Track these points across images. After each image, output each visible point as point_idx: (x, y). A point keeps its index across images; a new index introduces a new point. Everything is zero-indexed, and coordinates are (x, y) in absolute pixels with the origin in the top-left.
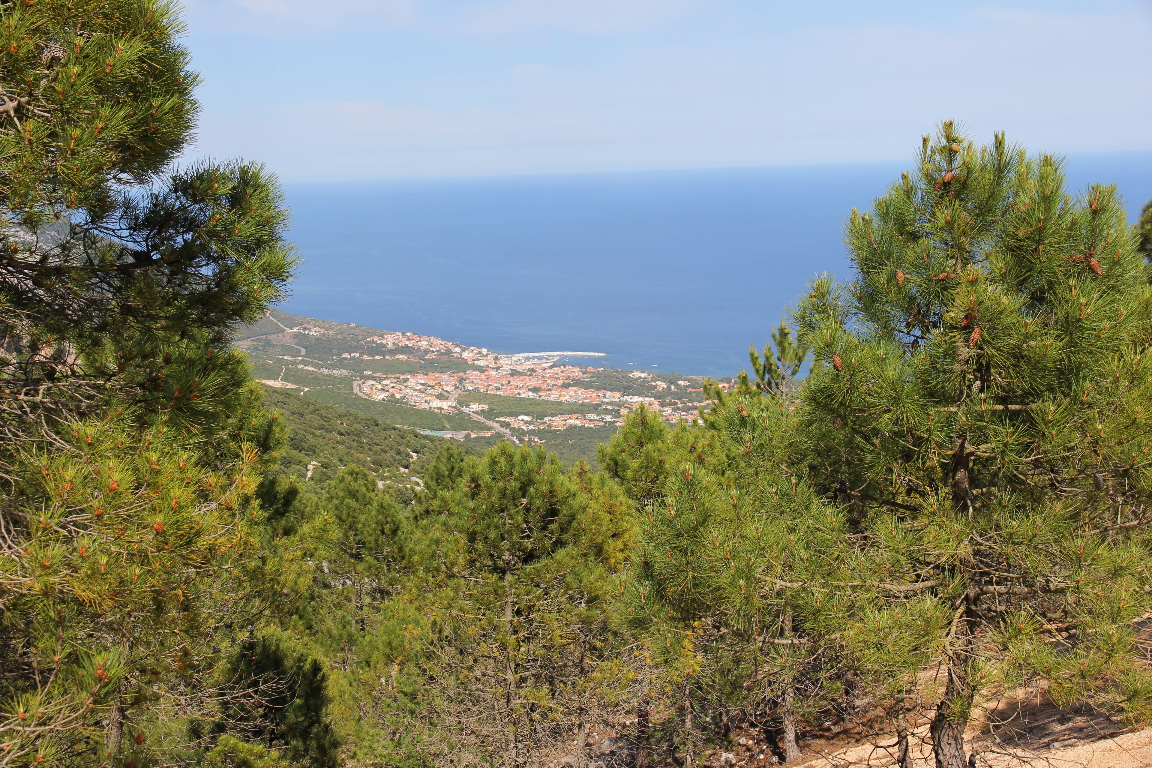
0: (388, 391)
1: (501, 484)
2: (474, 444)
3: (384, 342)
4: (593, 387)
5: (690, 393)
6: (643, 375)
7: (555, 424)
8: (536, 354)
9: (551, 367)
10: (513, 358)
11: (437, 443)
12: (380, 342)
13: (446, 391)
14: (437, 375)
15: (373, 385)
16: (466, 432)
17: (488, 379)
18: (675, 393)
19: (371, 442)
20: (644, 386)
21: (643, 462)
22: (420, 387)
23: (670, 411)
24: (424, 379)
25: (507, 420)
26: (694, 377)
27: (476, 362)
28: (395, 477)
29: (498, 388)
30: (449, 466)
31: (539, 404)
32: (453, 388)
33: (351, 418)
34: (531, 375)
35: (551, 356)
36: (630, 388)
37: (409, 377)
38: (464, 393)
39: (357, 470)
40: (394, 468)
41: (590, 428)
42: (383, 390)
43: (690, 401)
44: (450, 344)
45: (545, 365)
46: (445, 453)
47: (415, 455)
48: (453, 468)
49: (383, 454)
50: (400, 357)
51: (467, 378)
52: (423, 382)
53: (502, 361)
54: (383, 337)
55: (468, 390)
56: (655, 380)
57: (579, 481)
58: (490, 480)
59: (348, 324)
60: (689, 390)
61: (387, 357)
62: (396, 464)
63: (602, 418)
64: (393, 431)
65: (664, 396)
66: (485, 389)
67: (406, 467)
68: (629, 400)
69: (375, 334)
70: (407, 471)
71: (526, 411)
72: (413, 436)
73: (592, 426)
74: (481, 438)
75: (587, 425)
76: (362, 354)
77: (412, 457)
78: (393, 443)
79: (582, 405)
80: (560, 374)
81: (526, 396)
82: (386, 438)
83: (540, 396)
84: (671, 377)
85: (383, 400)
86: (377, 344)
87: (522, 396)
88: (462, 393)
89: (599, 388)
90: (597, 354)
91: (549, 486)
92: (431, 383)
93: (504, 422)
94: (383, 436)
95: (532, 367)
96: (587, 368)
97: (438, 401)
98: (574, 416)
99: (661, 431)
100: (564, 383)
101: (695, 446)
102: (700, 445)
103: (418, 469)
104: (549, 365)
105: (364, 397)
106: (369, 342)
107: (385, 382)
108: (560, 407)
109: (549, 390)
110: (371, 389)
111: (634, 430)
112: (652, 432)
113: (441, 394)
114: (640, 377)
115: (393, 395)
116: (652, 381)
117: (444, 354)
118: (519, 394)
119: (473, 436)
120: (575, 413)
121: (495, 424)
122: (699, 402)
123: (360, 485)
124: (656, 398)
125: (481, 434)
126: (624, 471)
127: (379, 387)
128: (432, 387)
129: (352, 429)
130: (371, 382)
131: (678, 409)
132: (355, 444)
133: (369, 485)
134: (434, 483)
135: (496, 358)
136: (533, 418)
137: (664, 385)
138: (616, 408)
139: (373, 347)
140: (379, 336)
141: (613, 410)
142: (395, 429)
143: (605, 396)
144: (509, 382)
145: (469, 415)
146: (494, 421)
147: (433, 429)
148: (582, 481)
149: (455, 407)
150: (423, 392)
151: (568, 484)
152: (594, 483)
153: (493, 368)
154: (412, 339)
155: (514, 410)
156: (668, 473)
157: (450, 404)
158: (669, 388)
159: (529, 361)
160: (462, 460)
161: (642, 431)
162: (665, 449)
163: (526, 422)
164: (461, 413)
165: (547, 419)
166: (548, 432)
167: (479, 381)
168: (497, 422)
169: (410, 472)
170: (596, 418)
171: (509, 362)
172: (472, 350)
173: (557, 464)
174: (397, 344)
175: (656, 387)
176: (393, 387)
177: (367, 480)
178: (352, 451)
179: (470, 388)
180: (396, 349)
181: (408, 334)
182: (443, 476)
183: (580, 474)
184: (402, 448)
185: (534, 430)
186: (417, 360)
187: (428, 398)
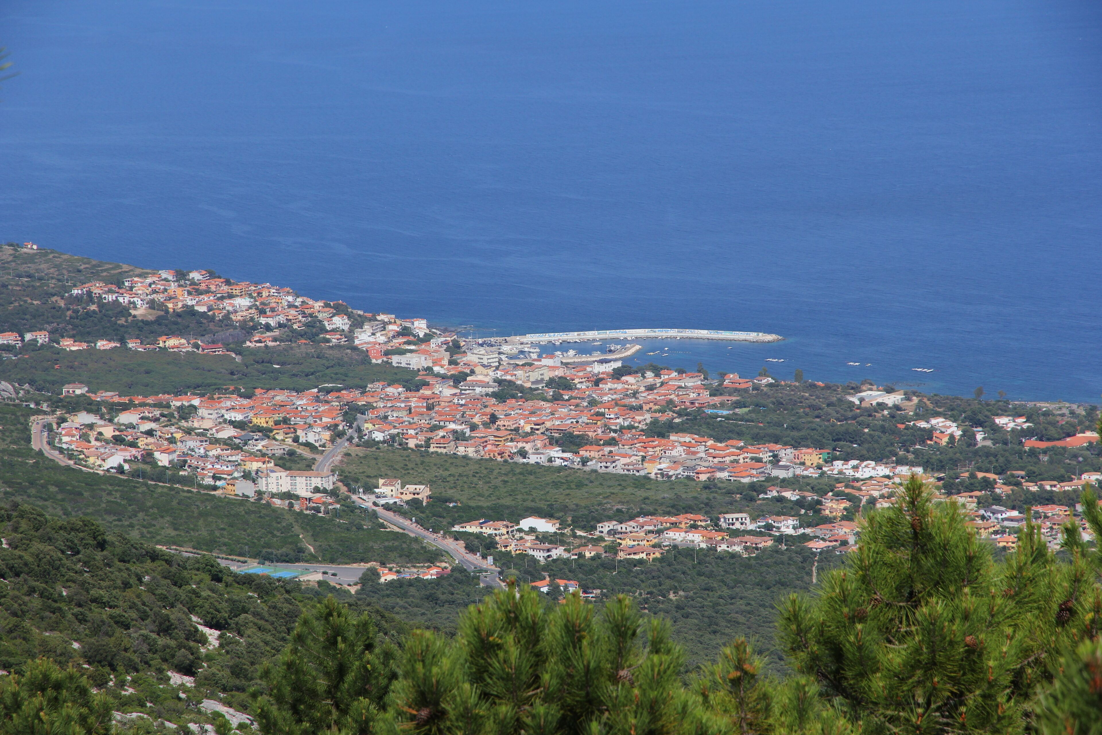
0: (133, 445)
1: (505, 709)
2: (391, 601)
3: (124, 300)
4: (740, 435)
5: (1033, 453)
6: (891, 399)
7: (628, 542)
8: (573, 336)
9: (617, 374)
10: (505, 348)
11: (279, 598)
12: (111, 298)
13: (308, 445)
14: (281, 397)
15: (91, 426)
16: (364, 566)
17: (430, 408)
18: (987, 453)
19: (83, 597)
20: (894, 432)
21: (918, 651)
22: (228, 432)
23: (973, 505)
24: (241, 409)
25: (487, 530)
26: (1044, 406)
27: (395, 360)
28: (155, 698)
29: (459, 437)
30: (331, 664)
31: (580, 485)
32: (327, 435)
33: (24, 525)
34: (557, 398)
35: (616, 341)
36: (852, 437)
37: (196, 402)
38: (361, 451)
39: (57, 674)
40: (150, 675)
41: (733, 556)
42: (118, 440)
43: (1032, 477)
44: (318, 305)
45: (598, 369)
46: (318, 626)
47: (212, 635)
48: (342, 670)
49: (119, 631)
50: (172, 342)
51: (369, 407)
52: (238, 417)
53: (471, 358)
54: (120, 284)
55: (372, 443)
56: (926, 414)
57: (731, 702)
58: (473, 700)
59: (15, 246)
60: (1030, 443)
61: (131, 344)
62: (157, 661)
63: (769, 527)
64: (149, 564)
65: (955, 463)
66: (421, 439)
67: (188, 670)
68: (849, 472)
69: (95, 275)
70: (189, 681)
71: (543, 505)
72: (207, 578)
73: (738, 549)
74: (411, 583)
75: (723, 547)
76: (56, 335)
77: (203, 640)
78: (147, 598)
79: (710, 486)
80: (644, 396)
81: (542, 460)
82: (126, 585)
83: (584, 461)
84: (976, 406)
85: (120, 469)
86: (102, 306)
87: (533, 459)
88: (355, 451)
89: (758, 438)
90: (752, 336)
91: (646, 718)
92: (261, 421)
93: (479, 536)
94: (119, 577)
95: (559, 373)
96: (722, 376)
97: (284, 474)
98: (685, 519)
99: (970, 559)
100: (655, 422)
101: (1073, 604)
102: (1088, 601)
103: (224, 675)
104: (609, 368)
105: (63, 461)
106: (78, 299)
107: (125, 418)
108: (641, 493)
109: (612, 442)
110: (85, 438)
111: (889, 556)
112: (944, 563)
113: (291, 453)
114: (882, 406)
115: (148, 456)
116: (918, 417)
117: (302, 335)
118: (523, 453)
119: (387, 577)
120: (688, 509)
121: (450, 544)
122: (1061, 479)
123: (69, 719)
124: (928, 465)
125: (410, 573)
126: (862, 675)
127: (108, 432)
128: (266, 433)
129: (27, 557)
130: (84, 418)
131: (998, 500)
132: (35, 602)
133: (92, 719)
134: (288, 714)
135: (455, 349)
136: (563, 524)
137: (954, 429)
138: (810, 496)
139: (89, 315)
140: (108, 281)
141: (800, 503)
142: (154, 556)
143: (776, 460)
144: (494, 419)
145: (375, 515)
146: (448, 533)
147: (266, 558)
148: (741, 703)
149: (334, 493)
150: (237, 448)
151: (699, 712)
152: (776, 710)
153: (444, 377)
154: (207, 292)
155: (507, 501)
156: (991, 685)
157: (317, 482)
158: (969, 437)
159: (551, 356)
160: (369, 647)
161: (914, 559)
162: (984, 612)
163: (543, 538)
164: (351, 508)
165: (605, 527)
166: (609, 566)
167: (403, 414)
168: (457, 536)
169: (199, 685)
170: (751, 527)
171: (493, 359)
172: (384, 325)
173: (668, 652)
174: (161, 306)
175: (929, 434)
176: (150, 433)
177: (86, 704)
178: (27, 623)
179: (379, 436)
180: (158, 321)
181: (195, 275)
182: (313, 693)
183: (736, 683)
184: (174, 614)
185: (566, 562)
186: (220, 352)
187: (254, 466)
